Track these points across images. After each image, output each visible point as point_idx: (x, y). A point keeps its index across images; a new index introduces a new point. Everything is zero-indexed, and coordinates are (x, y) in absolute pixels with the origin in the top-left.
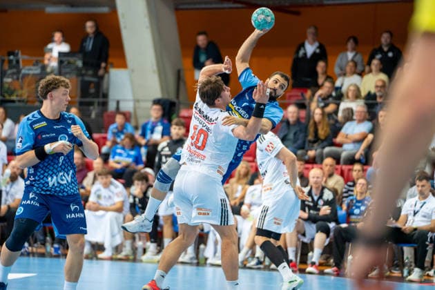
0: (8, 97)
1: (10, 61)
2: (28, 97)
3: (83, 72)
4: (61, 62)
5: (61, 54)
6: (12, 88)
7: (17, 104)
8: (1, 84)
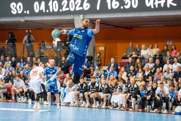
1: (43, 44)
2: (48, 55)
3: (65, 47)
4: (58, 44)
5: (58, 42)
6: (43, 52)
8: (40, 51)
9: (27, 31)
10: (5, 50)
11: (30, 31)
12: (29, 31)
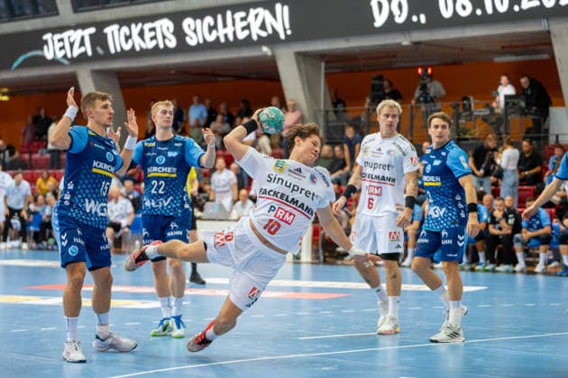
0: (462, 136)
1: (464, 105)
3: (526, 111)
4: (506, 104)
5: (506, 97)
7: (471, 142)
8: (457, 125)
9: (420, 71)
10: (362, 125)
11: (430, 71)
12: (427, 71)
